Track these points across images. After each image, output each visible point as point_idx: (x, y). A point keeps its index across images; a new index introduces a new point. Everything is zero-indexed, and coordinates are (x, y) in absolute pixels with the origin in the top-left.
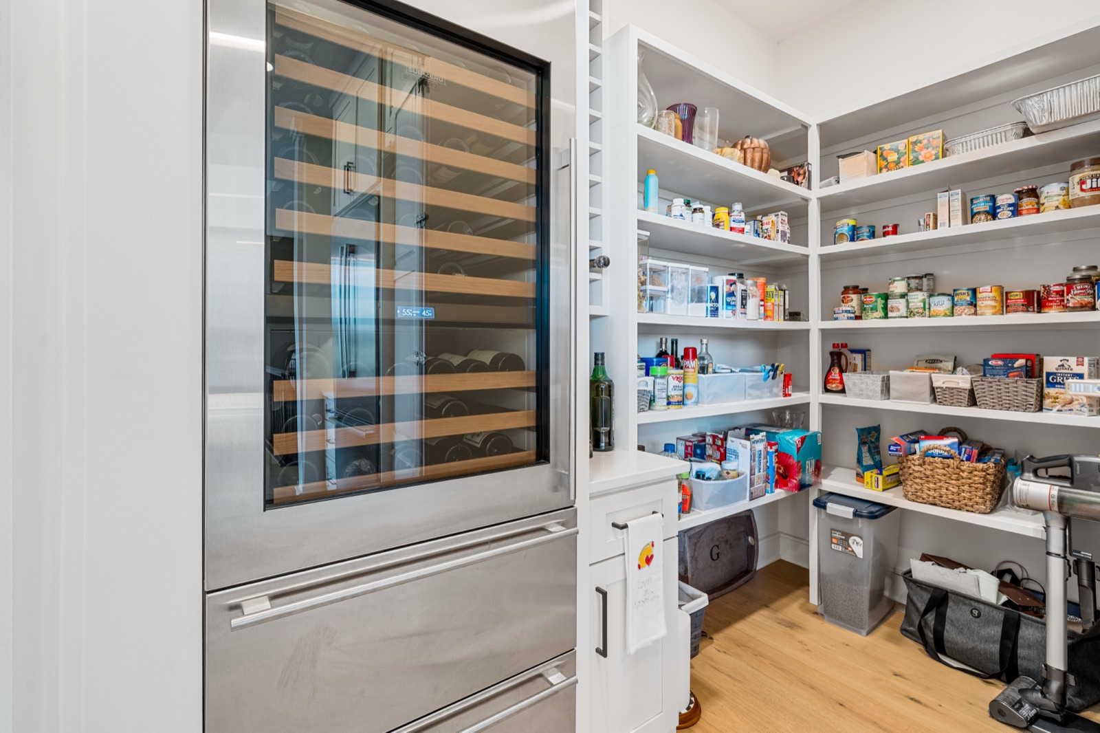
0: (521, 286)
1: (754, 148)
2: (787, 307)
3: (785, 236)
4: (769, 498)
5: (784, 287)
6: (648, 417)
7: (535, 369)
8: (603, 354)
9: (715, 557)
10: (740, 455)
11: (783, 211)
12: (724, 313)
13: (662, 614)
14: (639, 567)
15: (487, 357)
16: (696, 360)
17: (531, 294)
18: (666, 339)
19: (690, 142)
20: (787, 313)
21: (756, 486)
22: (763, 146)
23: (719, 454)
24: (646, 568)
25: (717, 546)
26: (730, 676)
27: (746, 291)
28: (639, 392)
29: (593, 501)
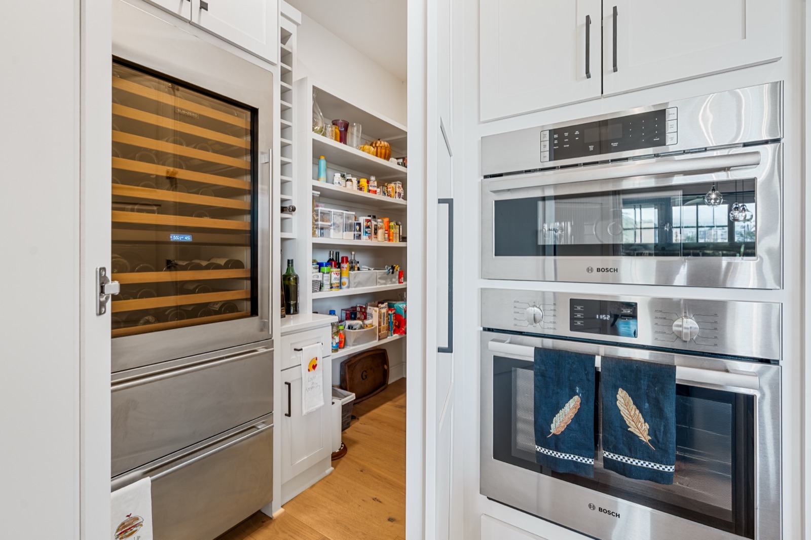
0: (243, 223)
1: (381, 147)
2: (401, 234)
3: (400, 195)
4: (390, 339)
5: (400, 223)
6: (319, 295)
7: (250, 268)
8: (292, 260)
9: (364, 377)
10: (374, 316)
11: (399, 181)
12: (364, 238)
13: (322, 394)
14: (309, 370)
15: (222, 262)
16: (348, 263)
17: (248, 228)
18: (333, 252)
19: (345, 143)
20: (401, 238)
21: (382, 332)
22: (386, 146)
23: (363, 316)
24: (312, 371)
25: (366, 371)
26: (365, 434)
27: (377, 225)
28: (313, 281)
29: (283, 337)
